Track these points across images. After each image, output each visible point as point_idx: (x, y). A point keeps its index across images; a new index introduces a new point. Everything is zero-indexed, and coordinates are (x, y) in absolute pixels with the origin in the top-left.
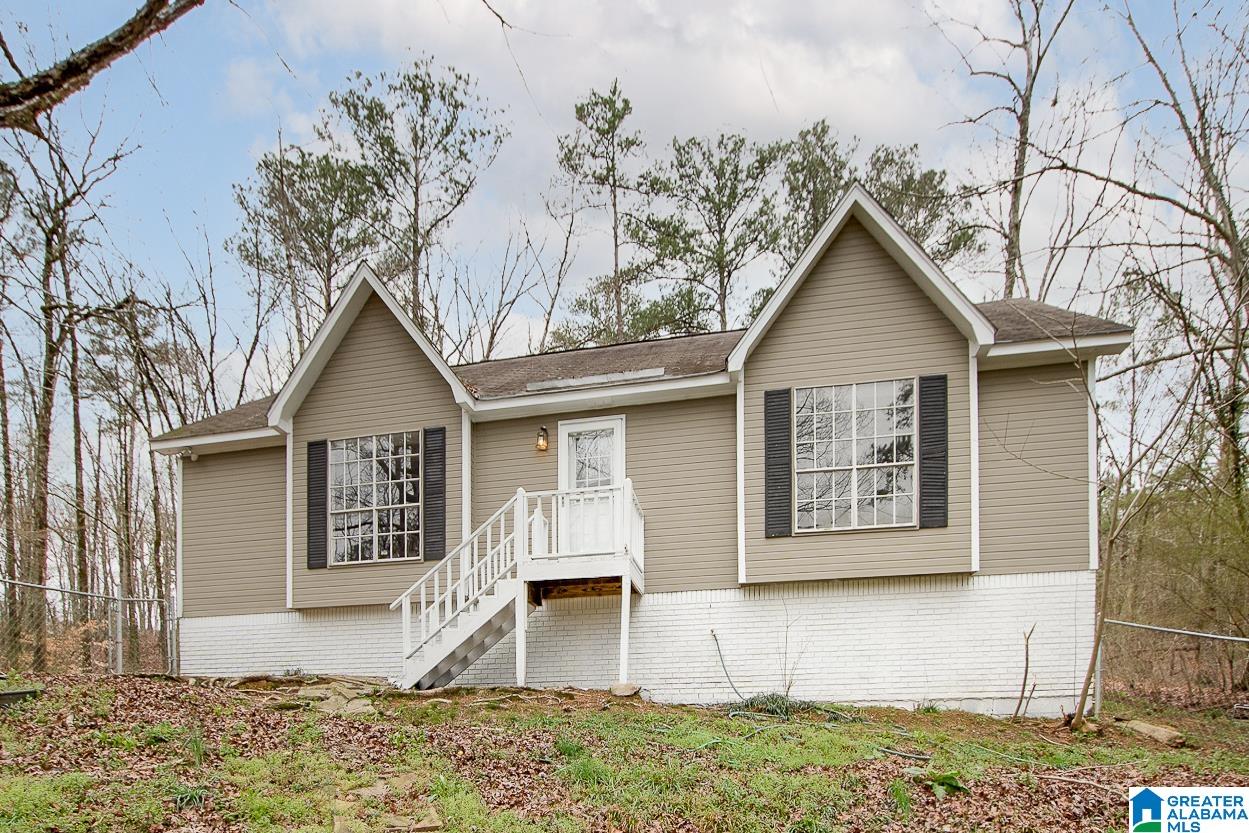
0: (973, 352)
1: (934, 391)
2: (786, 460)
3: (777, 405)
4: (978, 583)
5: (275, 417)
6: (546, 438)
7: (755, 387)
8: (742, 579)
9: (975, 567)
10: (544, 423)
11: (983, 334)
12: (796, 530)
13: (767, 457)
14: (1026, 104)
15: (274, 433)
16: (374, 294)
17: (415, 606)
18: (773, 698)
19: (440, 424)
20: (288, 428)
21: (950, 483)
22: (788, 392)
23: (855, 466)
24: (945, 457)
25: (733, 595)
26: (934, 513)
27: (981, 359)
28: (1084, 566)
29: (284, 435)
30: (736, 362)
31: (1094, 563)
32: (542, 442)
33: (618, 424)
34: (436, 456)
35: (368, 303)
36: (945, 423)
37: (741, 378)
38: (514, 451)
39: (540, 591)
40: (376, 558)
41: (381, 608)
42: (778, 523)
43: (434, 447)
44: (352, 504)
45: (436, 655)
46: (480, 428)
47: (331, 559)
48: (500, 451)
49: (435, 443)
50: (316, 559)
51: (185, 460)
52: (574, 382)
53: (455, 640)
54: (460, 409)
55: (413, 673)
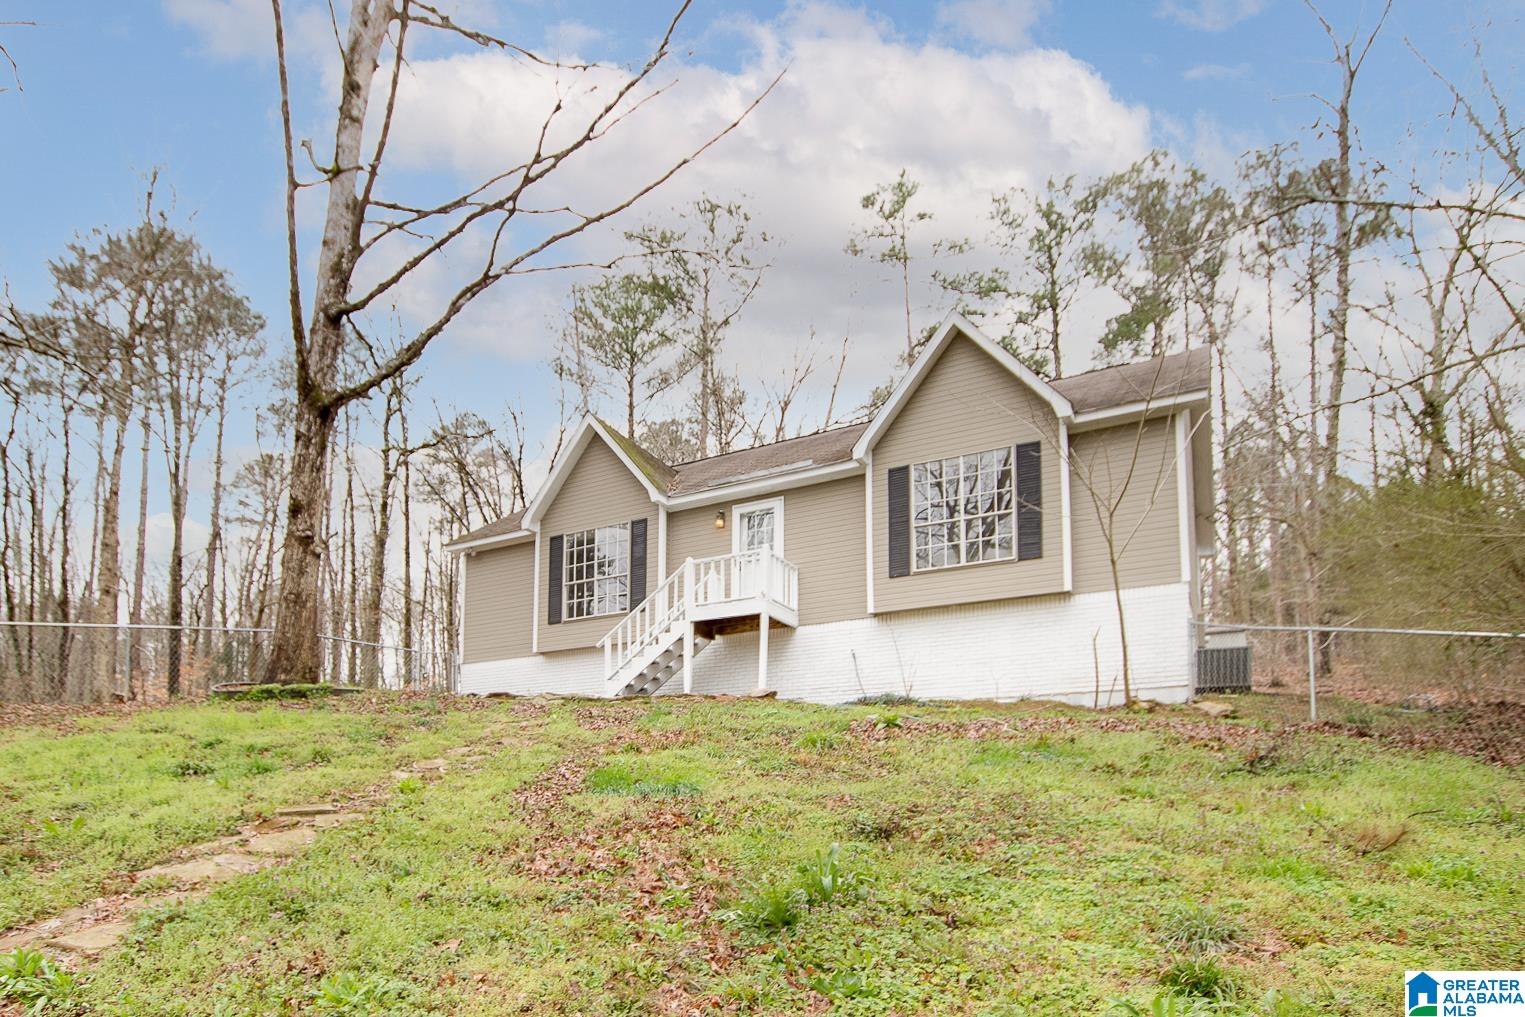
0: (1061, 422)
1: (1028, 457)
2: (904, 519)
3: (898, 480)
5: (526, 523)
6: (723, 519)
7: (880, 467)
8: (871, 611)
9: (1068, 587)
10: (721, 509)
11: (1062, 409)
12: (914, 568)
13: (889, 519)
15: (527, 533)
16: (596, 435)
19: (642, 517)
21: (1044, 524)
22: (907, 468)
23: (964, 518)
24: (1040, 503)
25: (866, 623)
26: (1031, 544)
27: (1070, 426)
28: (1176, 578)
29: (534, 534)
30: (860, 450)
31: (1186, 575)
32: (720, 522)
33: (777, 505)
34: (640, 539)
35: (593, 438)
36: (1039, 477)
37: (868, 461)
38: (695, 532)
39: (707, 629)
42: (899, 565)
43: (639, 533)
44: (580, 577)
45: (628, 676)
46: (672, 516)
47: (565, 616)
48: (689, 531)
49: (639, 529)
50: (554, 617)
51: (468, 556)
52: (742, 477)
53: (641, 665)
54: (656, 505)
55: (612, 689)
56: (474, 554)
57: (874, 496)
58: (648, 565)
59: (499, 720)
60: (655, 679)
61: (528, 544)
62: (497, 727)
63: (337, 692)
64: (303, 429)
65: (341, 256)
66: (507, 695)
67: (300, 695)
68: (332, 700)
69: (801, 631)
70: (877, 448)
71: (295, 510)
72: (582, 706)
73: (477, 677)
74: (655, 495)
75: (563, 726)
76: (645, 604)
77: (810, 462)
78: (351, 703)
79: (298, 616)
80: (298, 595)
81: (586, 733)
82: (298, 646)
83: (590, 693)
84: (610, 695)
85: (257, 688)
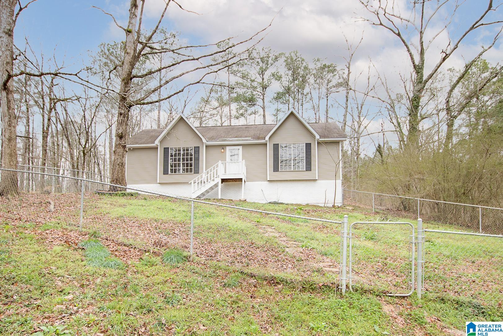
0: (316, 139)
1: (308, 146)
2: (277, 157)
3: (276, 147)
4: (318, 181)
5: (156, 142)
6: (224, 150)
7: (271, 143)
8: (268, 179)
9: (317, 179)
10: (223, 147)
11: (317, 137)
12: (280, 170)
13: (274, 156)
14: (349, 64)
15: (155, 145)
17: (195, 183)
18: (275, 202)
19: (198, 146)
20: (159, 144)
21: (312, 163)
22: (278, 144)
23: (292, 159)
24: (311, 158)
25: (267, 183)
26: (309, 167)
27: (318, 140)
28: (339, 179)
29: (158, 146)
30: (267, 138)
31: (341, 178)
32: (223, 151)
33: (240, 148)
34: (197, 152)
35: (182, 120)
36: (311, 152)
37: (268, 141)
38: (215, 153)
39: (223, 181)
40: (181, 173)
41: (186, 183)
42: (276, 169)
44: (175, 161)
45: (198, 193)
46: (208, 147)
47: (169, 173)
48: (212, 152)
49: (197, 149)
50: (165, 172)
52: (230, 139)
54: (203, 143)
56: (131, 149)
57: (270, 149)
58: (200, 160)
61: (155, 148)
69: (247, 183)
71: (121, 137)
74: (204, 140)
77: (251, 138)
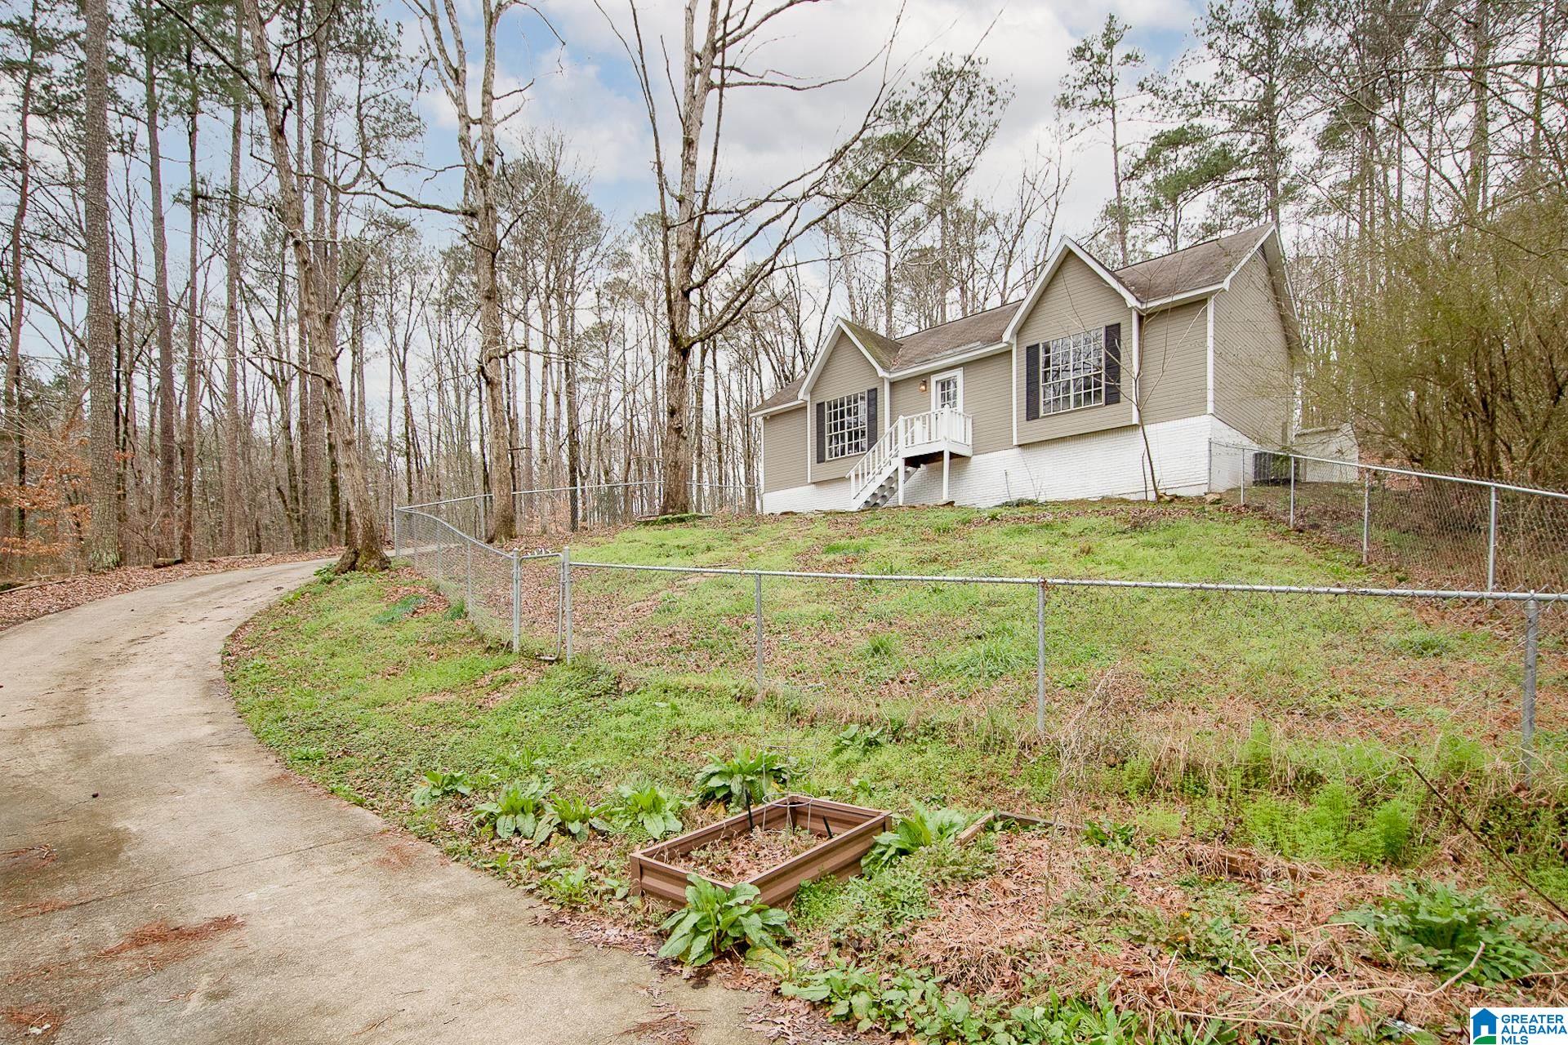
1: (1113, 332)
2: (1036, 380)
3: (1032, 353)
5: (801, 395)
6: (924, 385)
7: (1021, 345)
8: (1015, 443)
9: (1135, 421)
10: (924, 378)
12: (1042, 414)
13: (1027, 380)
15: (802, 402)
16: (843, 332)
17: (857, 476)
19: (874, 387)
20: (808, 398)
21: (1122, 379)
22: (1038, 345)
23: (1072, 378)
24: (1120, 365)
25: (1012, 452)
26: (1113, 397)
27: (1138, 313)
28: (1205, 410)
29: (807, 402)
30: (1006, 336)
32: (923, 387)
33: (958, 374)
34: (873, 401)
35: (841, 334)
36: (1120, 348)
37: (1015, 342)
38: (908, 394)
39: (913, 462)
40: (847, 455)
41: (841, 479)
42: (1032, 412)
43: (873, 397)
44: (836, 430)
45: (866, 496)
46: (893, 384)
47: (827, 457)
48: (903, 394)
49: (872, 395)
50: (820, 459)
51: (765, 419)
52: (937, 356)
53: (873, 488)
54: (882, 379)
55: (856, 505)
56: (768, 417)
57: (1018, 365)
58: (877, 420)
59: (787, 527)
60: (883, 496)
61: (802, 409)
62: (786, 532)
63: (700, 518)
64: (674, 364)
65: (689, 253)
66: (792, 513)
67: (681, 520)
68: (698, 522)
69: (974, 459)
70: (1019, 332)
71: (672, 413)
72: (834, 517)
73: (773, 502)
74: (881, 373)
75: (821, 529)
76: (875, 447)
77: (979, 343)
78: (709, 523)
79: (677, 475)
80: (676, 463)
81: (831, 532)
82: (678, 492)
83: (839, 508)
84: (855, 509)
85: (661, 518)
